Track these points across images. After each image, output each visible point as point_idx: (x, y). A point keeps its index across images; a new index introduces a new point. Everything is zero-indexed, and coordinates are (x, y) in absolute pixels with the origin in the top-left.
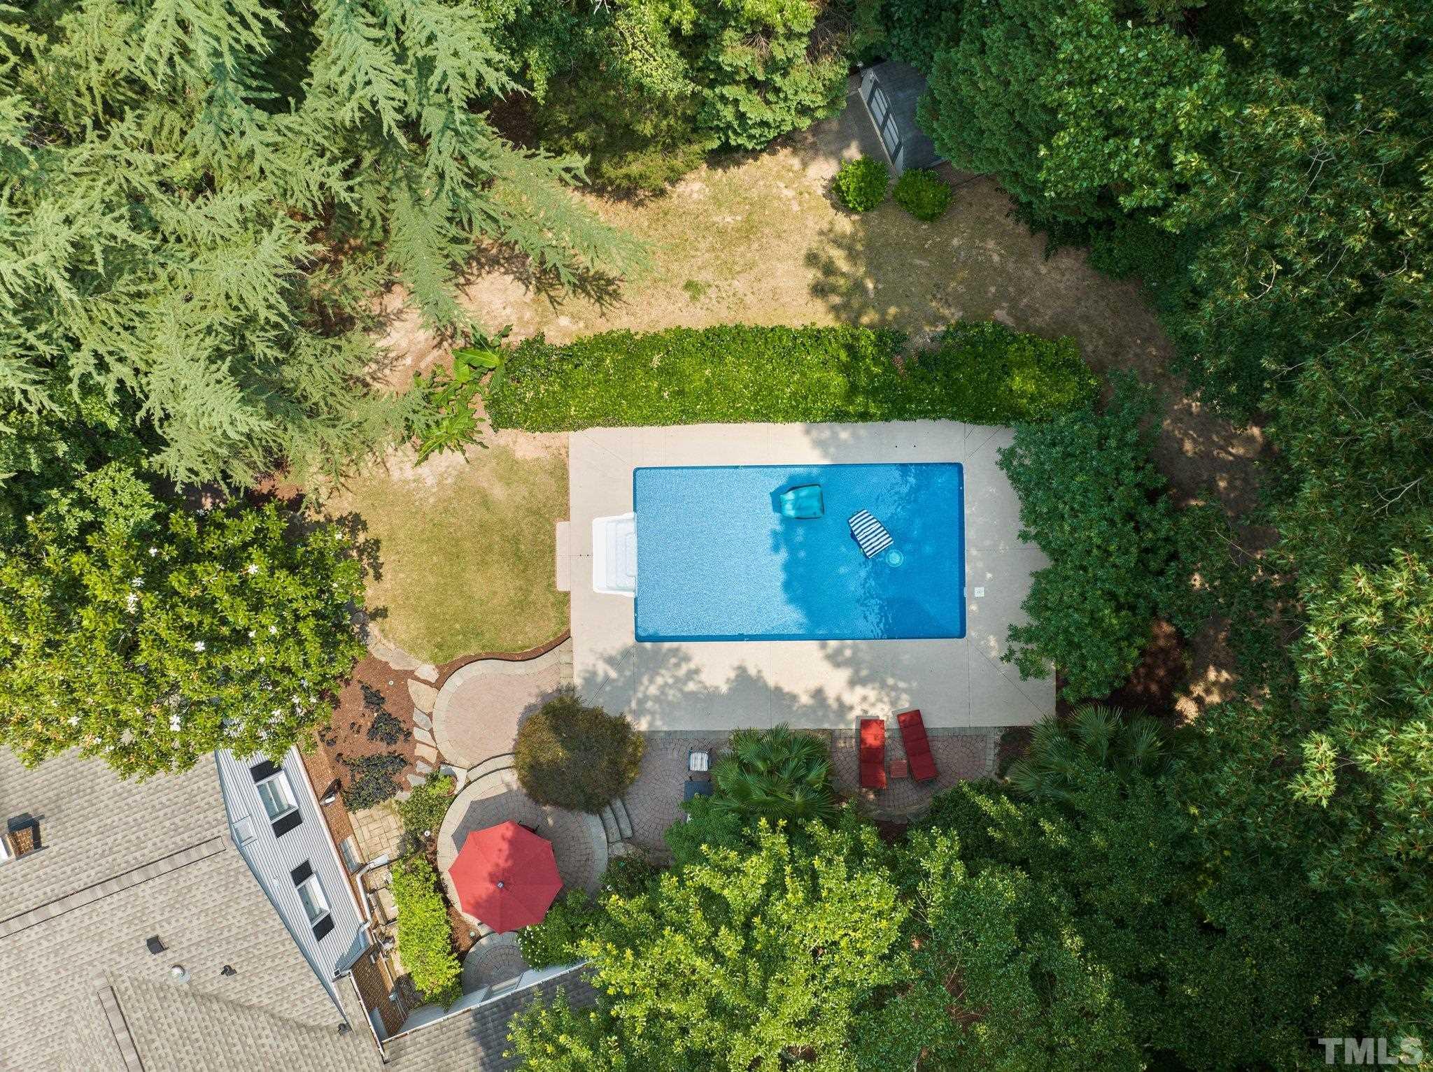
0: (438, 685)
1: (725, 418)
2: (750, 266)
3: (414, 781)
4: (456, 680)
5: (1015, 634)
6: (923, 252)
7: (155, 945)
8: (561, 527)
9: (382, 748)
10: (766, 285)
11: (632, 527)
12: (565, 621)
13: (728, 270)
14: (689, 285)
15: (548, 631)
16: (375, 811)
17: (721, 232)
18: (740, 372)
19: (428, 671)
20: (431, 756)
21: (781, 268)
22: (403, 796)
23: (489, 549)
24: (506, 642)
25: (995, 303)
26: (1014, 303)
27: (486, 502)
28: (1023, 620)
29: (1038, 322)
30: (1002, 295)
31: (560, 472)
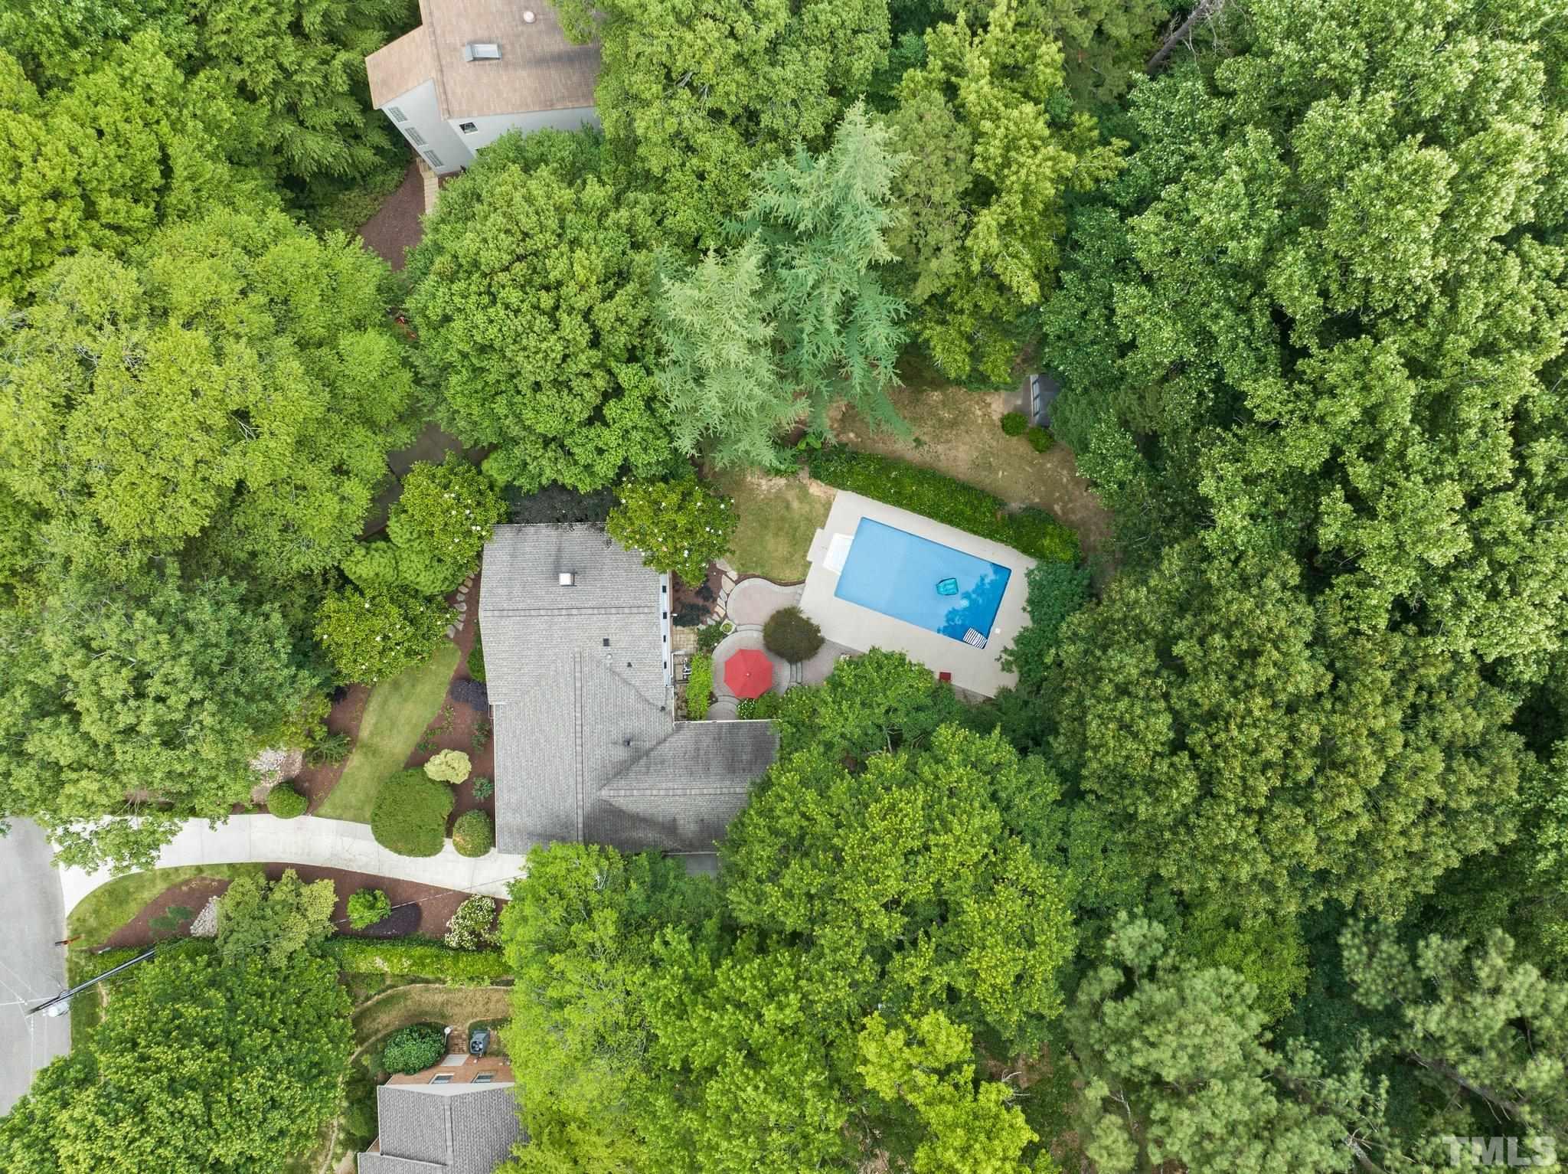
0: (737, 582)
1: (914, 510)
2: (948, 441)
3: (710, 622)
4: (746, 583)
5: (1005, 650)
6: (1031, 464)
7: (606, 642)
8: (819, 531)
9: (700, 602)
10: (953, 453)
11: (849, 543)
12: (805, 575)
13: (937, 439)
14: (917, 440)
15: (795, 576)
16: (686, 630)
17: (940, 420)
18: (929, 493)
19: (734, 575)
20: (722, 613)
21: (962, 448)
22: (702, 627)
23: (780, 529)
24: (774, 574)
25: (1056, 501)
26: (1065, 504)
27: (788, 507)
28: (1011, 646)
29: (1073, 517)
30: (1061, 498)
31: (828, 506)
